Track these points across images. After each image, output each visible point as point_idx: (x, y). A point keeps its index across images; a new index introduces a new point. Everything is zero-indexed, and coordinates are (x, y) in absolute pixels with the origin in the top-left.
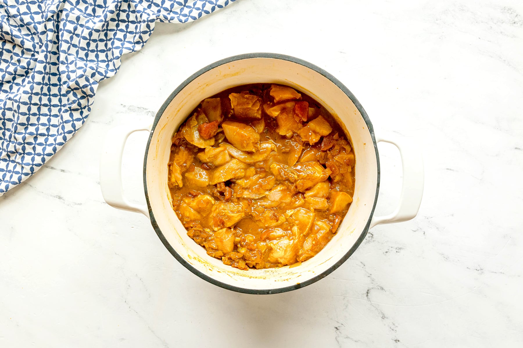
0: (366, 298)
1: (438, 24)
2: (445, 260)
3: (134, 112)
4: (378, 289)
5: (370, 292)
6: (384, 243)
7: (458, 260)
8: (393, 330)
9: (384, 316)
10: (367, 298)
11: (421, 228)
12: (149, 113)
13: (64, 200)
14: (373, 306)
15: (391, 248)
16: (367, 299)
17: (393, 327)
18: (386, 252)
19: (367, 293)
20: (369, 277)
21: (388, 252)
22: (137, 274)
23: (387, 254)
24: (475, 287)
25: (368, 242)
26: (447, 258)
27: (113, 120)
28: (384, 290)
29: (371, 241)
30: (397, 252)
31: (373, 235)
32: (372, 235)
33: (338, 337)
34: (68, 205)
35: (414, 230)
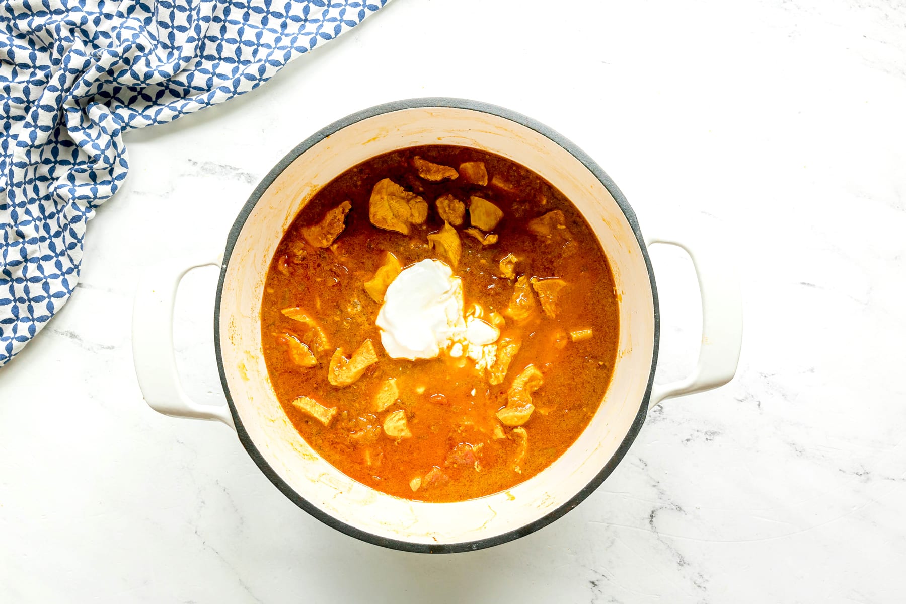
0: (648, 526)
1: (786, 9)
2: (798, 455)
3: (213, 173)
4: (672, 509)
5: (656, 516)
6: (683, 423)
7: (823, 456)
8: (699, 586)
9: (683, 560)
10: (651, 526)
11: (752, 395)
12: (242, 175)
13: (80, 339)
14: (662, 541)
15: (696, 433)
16: (650, 529)
17: (699, 581)
18: (688, 440)
19: (652, 517)
20: (655, 486)
21: (691, 440)
22: (217, 481)
23: (688, 443)
24: (854, 506)
25: (653, 421)
26: (801, 453)
27: (173, 190)
28: (682, 512)
29: (659, 419)
30: (707, 439)
31: (662, 408)
32: (660, 408)
33: (597, 599)
34: (89, 350)
35: (741, 398)
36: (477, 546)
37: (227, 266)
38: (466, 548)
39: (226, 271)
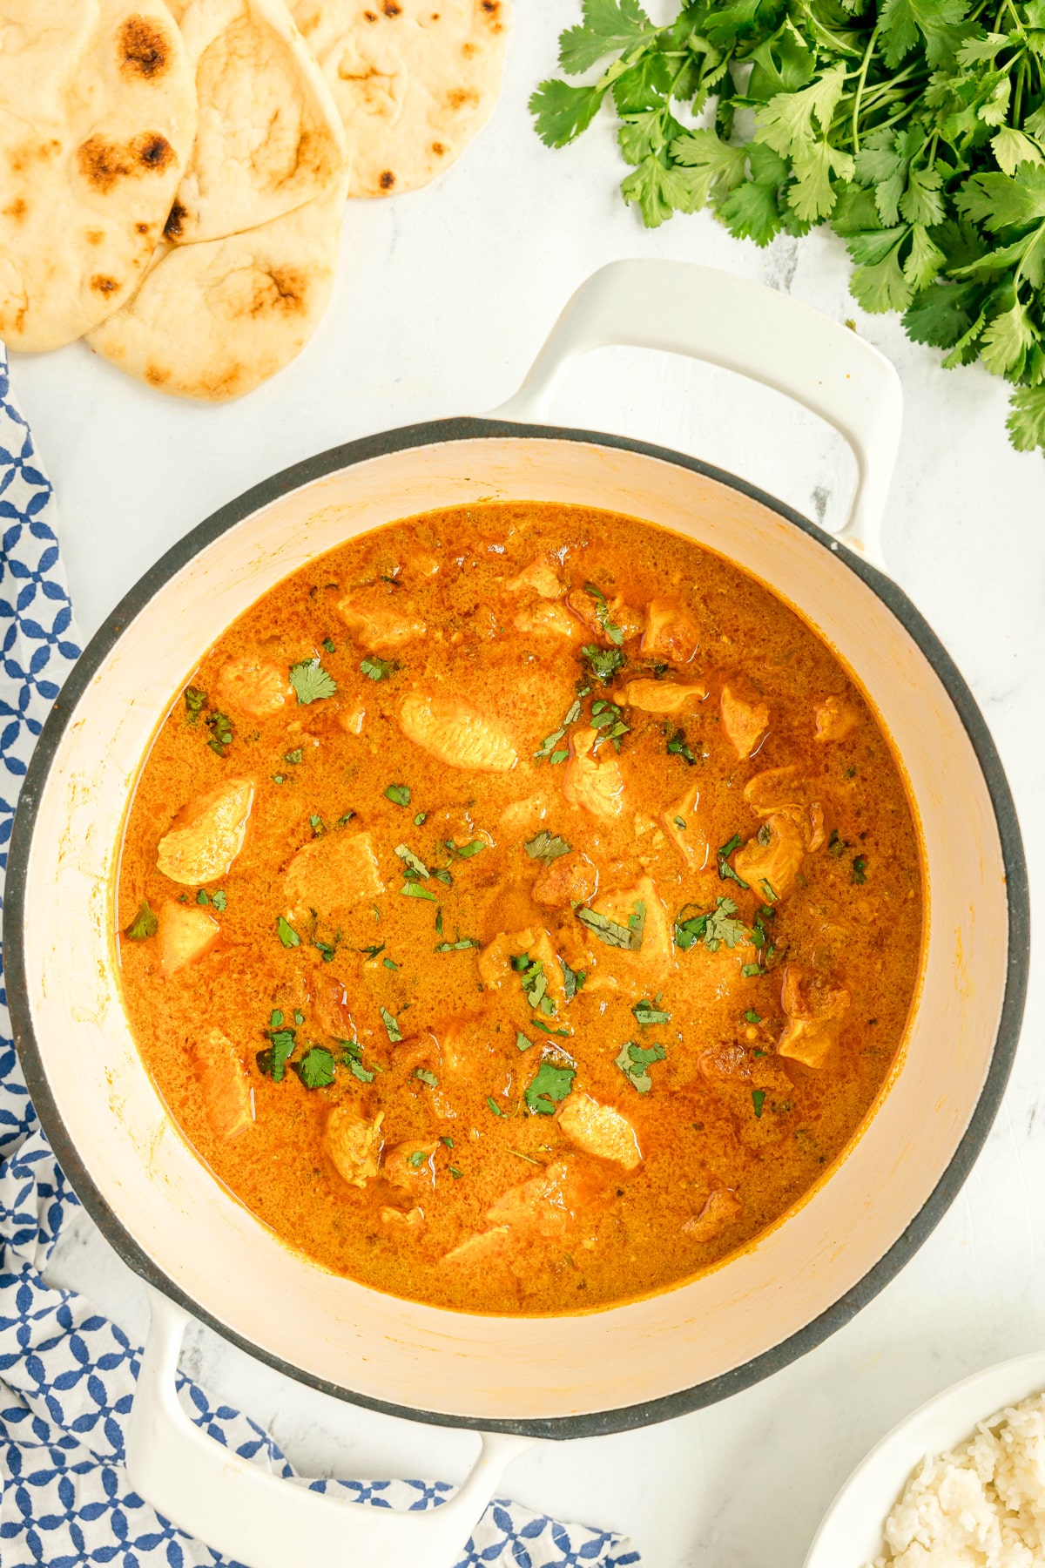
36: (27, 805)
37: (833, 552)
38: (33, 782)
39: (824, 545)
